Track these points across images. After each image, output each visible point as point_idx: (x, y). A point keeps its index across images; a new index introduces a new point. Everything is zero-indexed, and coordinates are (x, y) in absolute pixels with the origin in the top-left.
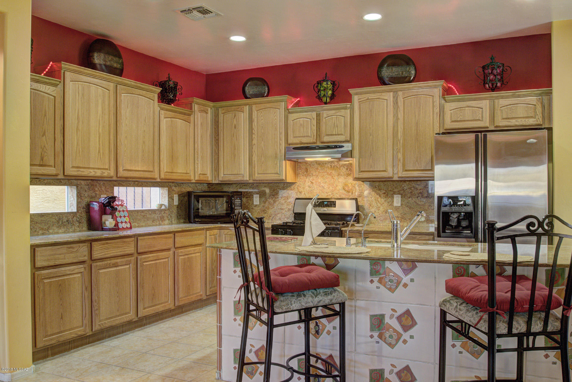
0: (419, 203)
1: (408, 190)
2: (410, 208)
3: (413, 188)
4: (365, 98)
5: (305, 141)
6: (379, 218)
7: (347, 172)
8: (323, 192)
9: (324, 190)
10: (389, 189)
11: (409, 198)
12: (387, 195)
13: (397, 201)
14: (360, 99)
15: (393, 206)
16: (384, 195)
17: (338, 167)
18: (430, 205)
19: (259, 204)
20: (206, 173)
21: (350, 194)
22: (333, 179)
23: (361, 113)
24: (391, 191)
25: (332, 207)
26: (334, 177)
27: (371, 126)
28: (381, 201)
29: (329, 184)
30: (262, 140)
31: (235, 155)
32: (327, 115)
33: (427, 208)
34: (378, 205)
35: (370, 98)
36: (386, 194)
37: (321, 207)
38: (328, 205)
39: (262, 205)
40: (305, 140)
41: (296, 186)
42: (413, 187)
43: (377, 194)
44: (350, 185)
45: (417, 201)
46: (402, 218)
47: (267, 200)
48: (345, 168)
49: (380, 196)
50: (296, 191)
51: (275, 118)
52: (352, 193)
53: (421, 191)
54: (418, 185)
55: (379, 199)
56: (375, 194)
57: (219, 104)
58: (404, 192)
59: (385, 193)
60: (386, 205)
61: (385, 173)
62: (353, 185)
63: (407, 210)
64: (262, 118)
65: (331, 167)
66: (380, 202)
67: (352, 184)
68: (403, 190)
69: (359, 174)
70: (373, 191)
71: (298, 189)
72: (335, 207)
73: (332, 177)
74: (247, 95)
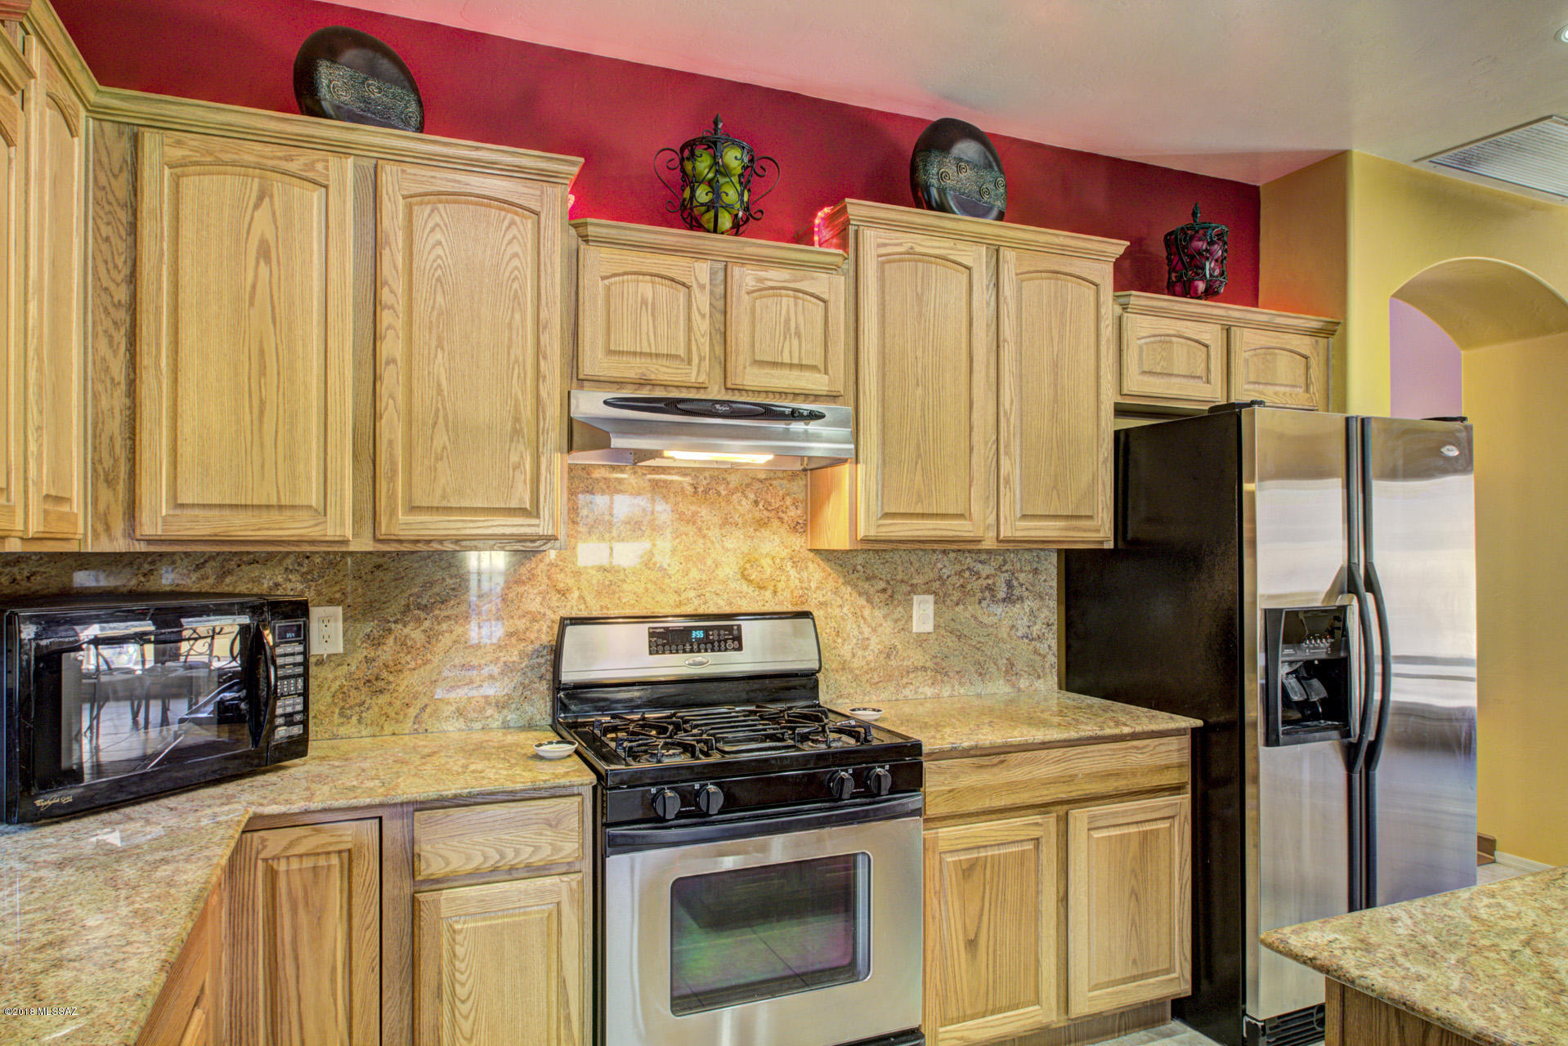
0: (986, 620)
1: (954, 579)
2: (959, 637)
3: (967, 574)
4: (900, 244)
5: (662, 378)
6: (868, 677)
7: (758, 515)
8: (663, 591)
9: (667, 581)
10: (899, 577)
11: (957, 604)
12: (891, 597)
13: (923, 614)
14: (885, 245)
15: (911, 632)
16: (883, 597)
17: (723, 493)
18: (1013, 626)
19: (341, 650)
20: (68, 496)
21: (768, 594)
22: (704, 537)
23: (887, 298)
24: (902, 581)
25: (726, 650)
26: (705, 531)
27: (919, 354)
28: (873, 618)
29: (688, 559)
30: (440, 346)
31: (262, 403)
32: (761, 280)
33: (1005, 636)
34: (861, 633)
35: (918, 249)
36: (889, 592)
37: (685, 651)
38: (712, 643)
39: (360, 655)
40: (663, 372)
41: (542, 566)
42: (968, 569)
43: (860, 594)
44: (766, 562)
45: (979, 614)
46: (937, 672)
47: (390, 630)
48: (746, 497)
49: (869, 600)
50: (544, 587)
51: (510, 251)
52: (775, 592)
53: (990, 582)
54: (980, 562)
55: (867, 612)
56: (855, 595)
57: (145, 108)
58: (943, 584)
59: (884, 590)
60: (888, 631)
61: (963, 522)
62: (778, 561)
63: (950, 644)
64: (438, 236)
65: (696, 493)
66: (869, 619)
67: (773, 558)
68: (940, 578)
69: (879, 526)
70: (846, 583)
71: (549, 578)
72: (740, 648)
73: (700, 529)
74: (323, 103)
